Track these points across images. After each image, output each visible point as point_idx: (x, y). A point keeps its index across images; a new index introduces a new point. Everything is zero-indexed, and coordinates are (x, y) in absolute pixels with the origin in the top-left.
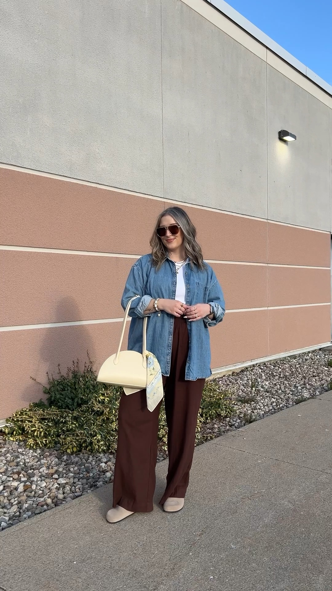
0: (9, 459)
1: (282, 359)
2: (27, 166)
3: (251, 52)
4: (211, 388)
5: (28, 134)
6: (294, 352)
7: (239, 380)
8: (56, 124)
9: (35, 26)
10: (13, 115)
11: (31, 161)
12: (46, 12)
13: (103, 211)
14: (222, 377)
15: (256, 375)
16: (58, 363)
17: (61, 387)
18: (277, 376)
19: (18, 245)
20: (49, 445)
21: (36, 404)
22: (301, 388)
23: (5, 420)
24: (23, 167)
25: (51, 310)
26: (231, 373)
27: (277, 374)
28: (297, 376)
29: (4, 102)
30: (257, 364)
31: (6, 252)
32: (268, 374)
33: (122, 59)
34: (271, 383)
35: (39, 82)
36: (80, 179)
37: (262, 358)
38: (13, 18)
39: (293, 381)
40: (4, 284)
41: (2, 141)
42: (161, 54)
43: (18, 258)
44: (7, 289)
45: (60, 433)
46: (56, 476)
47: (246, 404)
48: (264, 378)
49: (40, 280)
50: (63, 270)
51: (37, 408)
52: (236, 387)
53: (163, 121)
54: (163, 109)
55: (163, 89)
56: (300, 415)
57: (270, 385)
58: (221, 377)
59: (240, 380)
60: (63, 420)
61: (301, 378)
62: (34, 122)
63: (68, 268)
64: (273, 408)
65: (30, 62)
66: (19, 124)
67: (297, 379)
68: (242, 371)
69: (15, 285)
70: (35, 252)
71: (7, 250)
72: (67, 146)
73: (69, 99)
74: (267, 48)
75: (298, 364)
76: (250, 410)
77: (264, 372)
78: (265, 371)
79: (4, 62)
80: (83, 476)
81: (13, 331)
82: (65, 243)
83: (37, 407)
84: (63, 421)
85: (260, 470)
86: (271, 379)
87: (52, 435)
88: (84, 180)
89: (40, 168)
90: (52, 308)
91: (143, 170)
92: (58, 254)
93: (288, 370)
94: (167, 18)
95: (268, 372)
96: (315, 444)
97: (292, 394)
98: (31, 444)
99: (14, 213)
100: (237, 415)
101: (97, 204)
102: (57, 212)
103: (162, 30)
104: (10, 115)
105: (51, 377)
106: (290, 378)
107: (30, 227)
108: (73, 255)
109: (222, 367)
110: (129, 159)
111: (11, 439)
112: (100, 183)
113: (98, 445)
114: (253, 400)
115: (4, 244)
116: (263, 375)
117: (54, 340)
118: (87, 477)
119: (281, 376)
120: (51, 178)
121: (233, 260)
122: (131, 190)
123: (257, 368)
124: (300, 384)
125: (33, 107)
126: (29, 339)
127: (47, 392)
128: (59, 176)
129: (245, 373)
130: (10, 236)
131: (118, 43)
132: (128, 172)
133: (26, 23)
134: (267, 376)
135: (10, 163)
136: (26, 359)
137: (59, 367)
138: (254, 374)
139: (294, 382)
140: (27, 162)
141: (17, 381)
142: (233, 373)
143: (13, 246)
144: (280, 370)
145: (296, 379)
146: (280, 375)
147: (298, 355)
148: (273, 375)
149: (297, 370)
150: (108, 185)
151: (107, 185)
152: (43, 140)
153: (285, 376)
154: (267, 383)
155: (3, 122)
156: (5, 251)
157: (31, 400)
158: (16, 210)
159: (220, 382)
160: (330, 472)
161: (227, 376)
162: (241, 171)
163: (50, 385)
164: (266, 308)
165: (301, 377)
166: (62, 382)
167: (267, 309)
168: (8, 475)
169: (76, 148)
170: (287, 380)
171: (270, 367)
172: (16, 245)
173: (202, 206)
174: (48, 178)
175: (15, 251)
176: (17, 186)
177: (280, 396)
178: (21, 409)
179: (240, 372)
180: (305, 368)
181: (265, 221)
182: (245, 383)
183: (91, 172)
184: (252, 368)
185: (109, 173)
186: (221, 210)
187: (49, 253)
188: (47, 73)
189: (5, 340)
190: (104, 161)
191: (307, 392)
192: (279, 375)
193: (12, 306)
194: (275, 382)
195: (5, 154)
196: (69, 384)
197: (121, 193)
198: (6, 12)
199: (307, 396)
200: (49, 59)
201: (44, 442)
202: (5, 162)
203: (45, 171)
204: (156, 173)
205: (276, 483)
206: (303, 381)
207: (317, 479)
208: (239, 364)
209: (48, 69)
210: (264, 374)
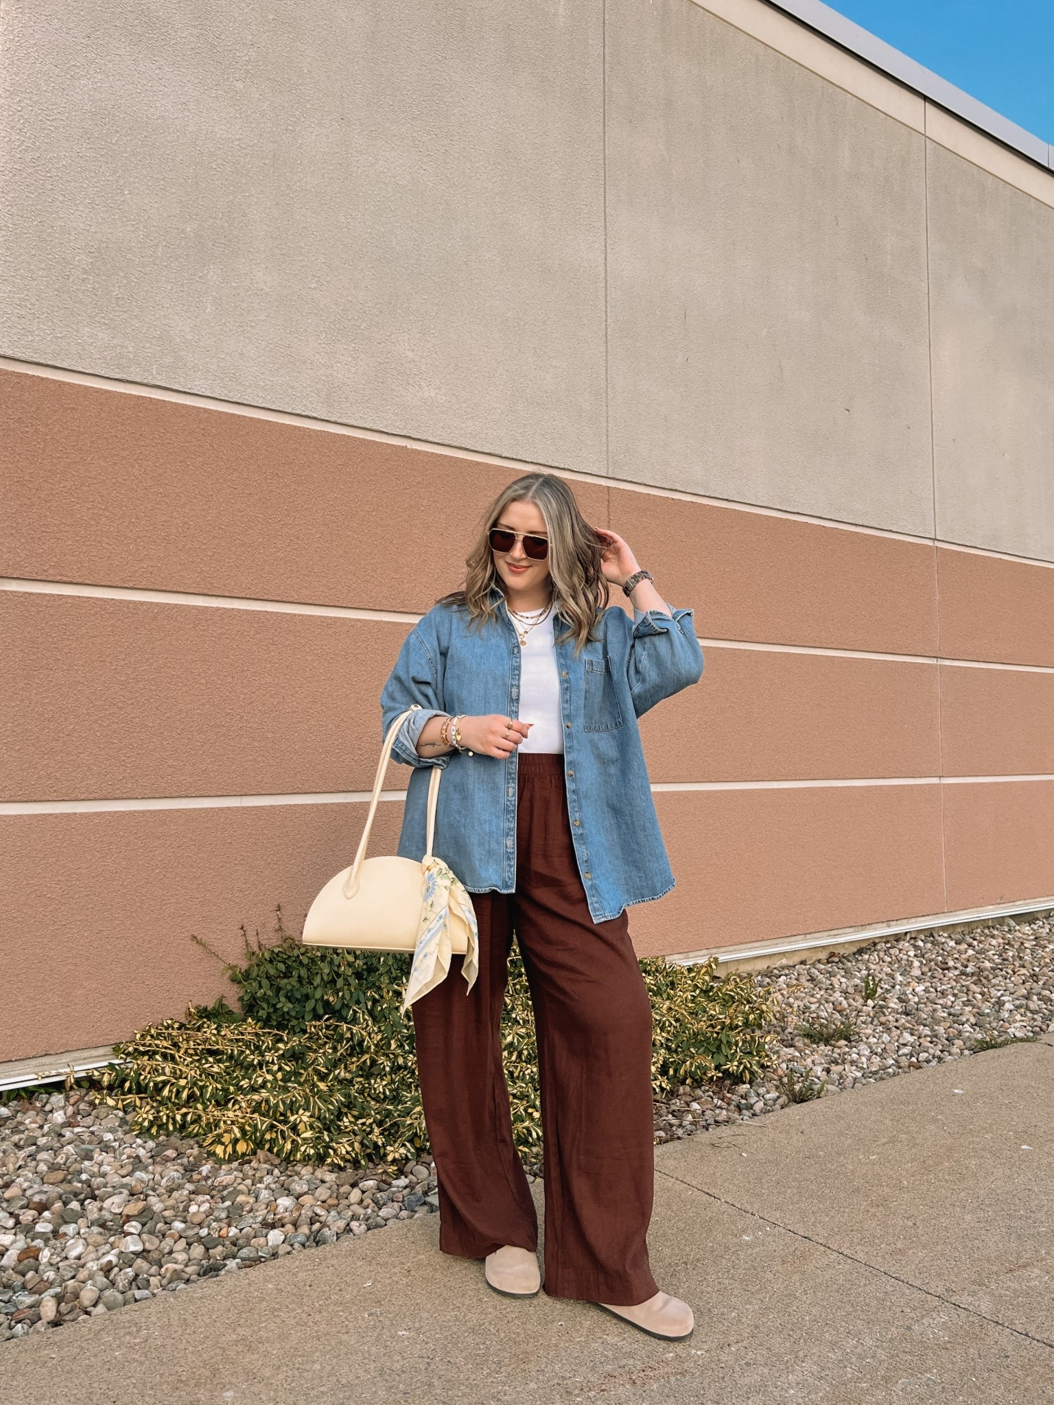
0: (62, 1162)
1: (990, 924)
2: (203, 390)
3: (878, 109)
4: (732, 994)
5: (208, 310)
6: (1027, 904)
7: (838, 976)
8: (290, 286)
9: (237, 50)
10: (165, 264)
11: (212, 378)
12: (271, 17)
13: (422, 508)
14: (794, 966)
15: (896, 965)
16: (276, 903)
17: (282, 967)
18: (956, 968)
19: (168, 589)
20: (192, 1126)
21: (205, 1009)
22: (1012, 1007)
23: (109, 1049)
24: (189, 391)
25: (260, 759)
26: (823, 956)
27: (958, 965)
28: (1014, 973)
29: (141, 233)
30: (906, 933)
31: (131, 606)
32: (933, 963)
33: (487, 128)
34: (932, 990)
35: (245, 184)
36: (355, 424)
37: (923, 919)
38: (175, 31)
39: (999, 985)
40: (123, 687)
41: (133, 328)
42: (602, 115)
43: (165, 622)
44: (130, 702)
45: (232, 1094)
46: (133, 1226)
47: (822, 1047)
48: (916, 972)
49: (231, 680)
50: (299, 657)
51: (205, 1020)
52: (818, 996)
53: (606, 283)
54: (608, 251)
55: (607, 201)
56: (962, 1090)
57: (927, 995)
58: (792, 964)
59: (843, 976)
60: (254, 1059)
61: (1023, 977)
62: (227, 283)
63: (315, 652)
64: (896, 1061)
65: (218, 136)
66: (182, 285)
67: (1012, 982)
68: (861, 951)
69: (155, 691)
70: (218, 609)
71: (134, 602)
72: (319, 341)
73: (328, 225)
74: (925, 98)
75: (1032, 937)
76: (822, 1064)
77: (923, 956)
78: (926, 953)
79: (146, 137)
80: (209, 1234)
81: (143, 812)
82: (306, 588)
83: (206, 1017)
84: (256, 1062)
85: (732, 1271)
86: (934, 978)
87: (208, 1100)
88: (368, 427)
89: (239, 395)
90: (264, 756)
91: (544, 404)
92: (284, 614)
93: (994, 955)
94: (621, 28)
95: (934, 956)
96: (963, 1194)
97: (976, 1025)
98: (144, 1119)
99: (159, 507)
100: (776, 1078)
101: (404, 489)
102: (286, 507)
103: (607, 57)
104: (157, 265)
105: (253, 941)
106: (991, 977)
107: (204, 544)
108: (330, 618)
109: (793, 939)
110: (505, 376)
111: (111, 1102)
112: (417, 437)
113: (293, 1141)
114: (846, 1035)
115: (126, 585)
116: (916, 964)
117: (265, 841)
118: (220, 1236)
119: (969, 970)
120: (270, 421)
121: (825, 645)
122: (508, 455)
123: (907, 944)
124: (1015, 996)
125: (223, 246)
126: (190, 835)
127: (241, 978)
128: (294, 417)
129: (866, 957)
130: (145, 565)
131: (476, 89)
132: (499, 411)
133: (211, 43)
134: (925, 969)
135: (152, 382)
136: (179, 888)
137: (278, 913)
138: (890, 963)
139: (1000, 988)
140: (203, 381)
141: (150, 945)
142: (833, 955)
143: (152, 590)
144: (971, 952)
145: (1008, 981)
146: (966, 967)
147: (1044, 915)
148: (944, 966)
149: (1021, 955)
150: (440, 442)
151: (436, 441)
152: (252, 327)
153: (979, 973)
154: (920, 989)
155: (135, 280)
156: (130, 602)
157: (191, 998)
158: (164, 499)
159: (783, 978)
160: (970, 1304)
161: (811, 962)
162: (849, 411)
163: (250, 960)
164: (935, 781)
165: (1024, 975)
166: (286, 954)
167: (938, 782)
168: (12, 1210)
169: (345, 347)
170: (981, 981)
171: (943, 943)
172: (163, 588)
173: (727, 500)
174: (263, 420)
175: (157, 604)
176: (171, 439)
177: (936, 1028)
178: (160, 1021)
179: (854, 954)
180: (1047, 950)
181: (930, 543)
182: (856, 984)
183: (389, 407)
184: (889, 945)
185: (442, 412)
186: (785, 511)
187: (258, 611)
188: (267, 162)
189: (121, 833)
190: (429, 380)
191: (1023, 1021)
192: (961, 968)
193: (145, 746)
194: (943, 987)
195: (141, 359)
196: (305, 961)
197: (478, 464)
198: (157, 18)
199: (1017, 1034)
200: (274, 129)
201: (178, 1118)
202: (138, 380)
203: (252, 404)
204: (584, 414)
205: (757, 1327)
206: (1028, 988)
207: (909, 1328)
208: (847, 930)
209: (271, 153)
210: (921, 962)
